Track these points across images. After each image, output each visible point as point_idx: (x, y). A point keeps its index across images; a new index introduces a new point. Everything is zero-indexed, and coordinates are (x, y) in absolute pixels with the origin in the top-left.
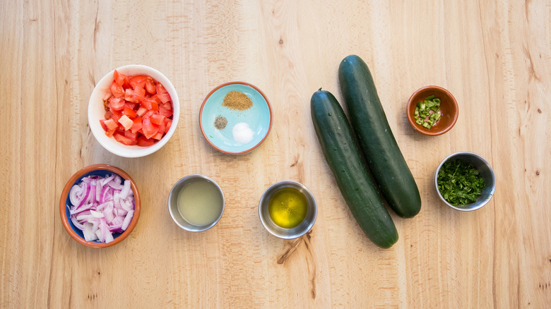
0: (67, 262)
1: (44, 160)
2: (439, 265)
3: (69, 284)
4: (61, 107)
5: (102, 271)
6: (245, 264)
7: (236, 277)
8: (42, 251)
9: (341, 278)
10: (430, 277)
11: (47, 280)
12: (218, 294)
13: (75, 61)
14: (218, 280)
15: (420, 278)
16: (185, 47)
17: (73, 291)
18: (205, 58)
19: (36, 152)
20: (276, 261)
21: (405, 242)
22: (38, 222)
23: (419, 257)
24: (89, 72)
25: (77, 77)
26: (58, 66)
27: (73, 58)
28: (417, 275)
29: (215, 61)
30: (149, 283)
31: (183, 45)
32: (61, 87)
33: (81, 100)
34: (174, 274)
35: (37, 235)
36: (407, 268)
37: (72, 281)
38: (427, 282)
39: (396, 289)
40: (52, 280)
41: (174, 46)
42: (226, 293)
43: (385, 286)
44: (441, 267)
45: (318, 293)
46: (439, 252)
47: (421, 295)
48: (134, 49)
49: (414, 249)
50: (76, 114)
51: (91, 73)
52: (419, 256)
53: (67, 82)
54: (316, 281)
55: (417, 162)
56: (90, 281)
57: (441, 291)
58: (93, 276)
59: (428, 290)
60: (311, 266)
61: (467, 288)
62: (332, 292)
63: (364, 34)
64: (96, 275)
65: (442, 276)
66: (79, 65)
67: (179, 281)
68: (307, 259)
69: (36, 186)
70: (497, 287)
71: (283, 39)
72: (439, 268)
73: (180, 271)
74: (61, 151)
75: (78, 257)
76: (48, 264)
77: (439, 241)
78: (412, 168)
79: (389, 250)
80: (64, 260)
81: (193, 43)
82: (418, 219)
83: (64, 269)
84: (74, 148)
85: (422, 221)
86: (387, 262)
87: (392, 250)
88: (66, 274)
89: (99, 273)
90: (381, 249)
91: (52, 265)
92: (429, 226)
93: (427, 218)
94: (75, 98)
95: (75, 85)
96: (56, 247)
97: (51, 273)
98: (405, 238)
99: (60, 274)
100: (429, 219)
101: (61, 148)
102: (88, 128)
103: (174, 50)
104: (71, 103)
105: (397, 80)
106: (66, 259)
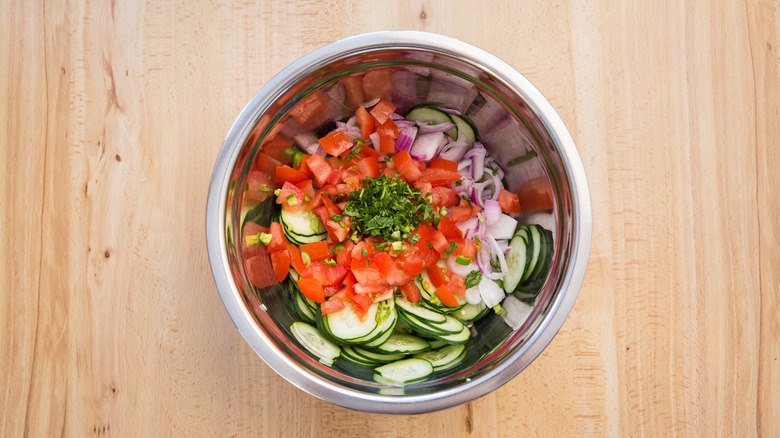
0: (58, 372)
1: (23, 200)
2: (672, 379)
3: (61, 409)
4: (53, 113)
5: (118, 387)
8: (15, 352)
9: (514, 399)
10: (657, 399)
11: (23, 402)
12: (312, 424)
13: (78, 36)
14: (314, 402)
15: (641, 400)
16: (266, 19)
17: (68, 420)
18: (298, 38)
19: (9, 186)
21: (617, 341)
22: (10, 303)
23: (640, 368)
24: (103, 56)
25: (81, 64)
26: (50, 43)
27: (75, 31)
28: (637, 396)
29: (315, 44)
30: (198, 406)
31: (263, 16)
32: (55, 78)
33: (86, 102)
34: (241, 391)
35: (7, 325)
36: (620, 383)
37: (66, 403)
38: (652, 407)
39: (602, 418)
40: (33, 402)
41: (247, 16)
42: (327, 423)
43: (585, 413)
44: (675, 383)
45: (476, 423)
46: (671, 359)
47: (642, 428)
48: (181, 20)
49: (631, 353)
50: (80, 124)
51: (107, 57)
53: (64, 71)
55: (637, 213)
56: (97, 403)
57: (674, 421)
58: (103, 395)
59: (653, 420)
61: (716, 416)
62: (499, 422)
63: (557, 6)
64: (108, 393)
65: (676, 398)
66: (85, 43)
67: (249, 403)
69: (8, 242)
70: (763, 416)
71: (427, 12)
72: (671, 385)
73: (251, 386)
74: (52, 185)
75: (78, 362)
76: (25, 375)
77: (672, 340)
78: (630, 224)
79: (592, 354)
80: (54, 368)
81: (279, 12)
82: (638, 306)
83: (54, 383)
84: (77, 182)
85: (644, 308)
86: (588, 374)
87: (597, 354)
88: (57, 392)
89: (114, 390)
90: (579, 354)
91: (32, 376)
92: (656, 316)
93: (653, 304)
94: (78, 98)
95: (79, 76)
96: (41, 346)
97: (30, 390)
98: (619, 336)
99: (46, 391)
100: (655, 307)
101: (52, 181)
102: (101, 148)
103: (246, 23)
104: (72, 106)
105: (608, 82)
106: (58, 366)
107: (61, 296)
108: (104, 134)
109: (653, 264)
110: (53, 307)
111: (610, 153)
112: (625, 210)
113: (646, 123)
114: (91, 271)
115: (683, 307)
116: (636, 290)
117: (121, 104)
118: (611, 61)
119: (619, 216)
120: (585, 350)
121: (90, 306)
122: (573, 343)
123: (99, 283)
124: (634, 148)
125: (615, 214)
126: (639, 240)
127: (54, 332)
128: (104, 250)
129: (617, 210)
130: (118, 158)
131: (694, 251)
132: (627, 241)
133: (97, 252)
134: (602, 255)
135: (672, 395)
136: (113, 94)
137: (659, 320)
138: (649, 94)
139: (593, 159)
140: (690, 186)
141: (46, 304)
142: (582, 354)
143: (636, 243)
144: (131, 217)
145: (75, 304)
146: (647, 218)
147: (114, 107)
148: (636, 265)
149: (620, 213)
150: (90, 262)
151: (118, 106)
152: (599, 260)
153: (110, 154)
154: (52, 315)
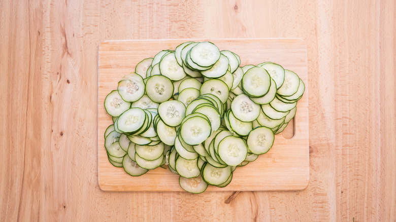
0: (35, 196)
1: (17, 103)
2: (365, 209)
3: (36, 216)
4: (33, 56)
5: (67, 205)
6: (196, 203)
7: (188, 214)
8: (12, 185)
9: (280, 218)
11: (16, 212)
13: (47, 14)
14: (172, 216)
15: (348, 220)
16: (150, 7)
18: (167, 18)
19: (9, 95)
20: (224, 201)
21: (336, 188)
22: (9, 159)
23: (348, 203)
24: (61, 25)
25: (49, 29)
26: (32, 18)
27: (45, 11)
28: (346, 218)
29: (176, 22)
30: (110, 217)
31: (148, 6)
32: (34, 37)
33: (51, 50)
34: (133, 209)
35: (8, 171)
36: (337, 211)
37: (39, 213)
40: (21, 212)
41: (139, 5)
44: (367, 212)
46: (366, 199)
48: (103, 7)
49: (344, 195)
50: (48, 62)
51: (63, 26)
52: (348, 201)
53: (39, 33)
54: (258, 219)
55: (350, 119)
56: (56, 214)
58: (59, 210)
60: (254, 206)
63: (310, 4)
64: (62, 208)
65: (368, 219)
66: (51, 18)
67: (137, 216)
68: (250, 200)
69: (8, 126)
71: (238, 6)
72: (365, 212)
74: (32, 95)
75: (45, 192)
76: (17, 198)
77: (366, 188)
78: (346, 125)
79: (322, 195)
80: (33, 194)
81: (157, 4)
82: (348, 169)
83: (32, 202)
84: (46, 94)
85: (352, 171)
86: (320, 205)
87: (326, 195)
88: (34, 207)
89: (65, 207)
90: (316, 194)
91: (21, 198)
92: (358, 175)
93: (357, 168)
94: (47, 48)
95: (47, 36)
96: (26, 182)
97: (20, 206)
98: (337, 185)
99: (28, 206)
100: (358, 170)
101: (32, 93)
102: (59, 76)
103: (139, 9)
104: (43, 53)
105: (336, 47)
106: (35, 193)
107: (37, 156)
108: (61, 68)
109: (357, 147)
110: (32, 161)
111: (336, 86)
112: (343, 117)
113: (357, 70)
114: (53, 143)
115: (373, 170)
116: (348, 160)
117: (70, 52)
118: (339, 35)
119: (339, 120)
120: (319, 193)
121: (52, 161)
122: (312, 189)
123: (57, 149)
124: (349, 83)
125: (337, 119)
126: (350, 134)
127: (33, 175)
128: (60, 131)
129: (339, 117)
130: (68, 82)
131: (380, 141)
132: (344, 134)
133: (56, 133)
134: (329, 142)
135: (365, 217)
136: (66, 46)
137: (360, 177)
138: (359, 54)
139: (326, 89)
140: (379, 105)
141: (29, 159)
142: (317, 194)
143: (348, 135)
144: (75, 114)
145: (44, 160)
146: (355, 122)
147: (66, 53)
148: (348, 147)
149: (340, 119)
150: (52, 137)
151: (68, 53)
152: (328, 144)
153: (64, 79)
154: (32, 166)
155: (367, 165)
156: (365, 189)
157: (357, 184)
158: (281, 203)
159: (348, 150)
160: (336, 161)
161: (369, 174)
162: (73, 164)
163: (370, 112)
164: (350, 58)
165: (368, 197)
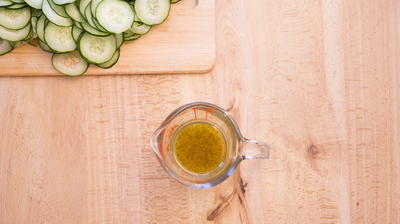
6: (170, 220)
20: (206, 217)
52: (366, 215)
68: (240, 215)
155: (389, 169)
156: (387, 200)
157: (377, 193)
158: (279, 218)
159: (364, 150)
160: (349, 164)
161: (392, 181)
162: (9, 173)
163: (391, 101)
164: (363, 34)
165: (391, 209)
